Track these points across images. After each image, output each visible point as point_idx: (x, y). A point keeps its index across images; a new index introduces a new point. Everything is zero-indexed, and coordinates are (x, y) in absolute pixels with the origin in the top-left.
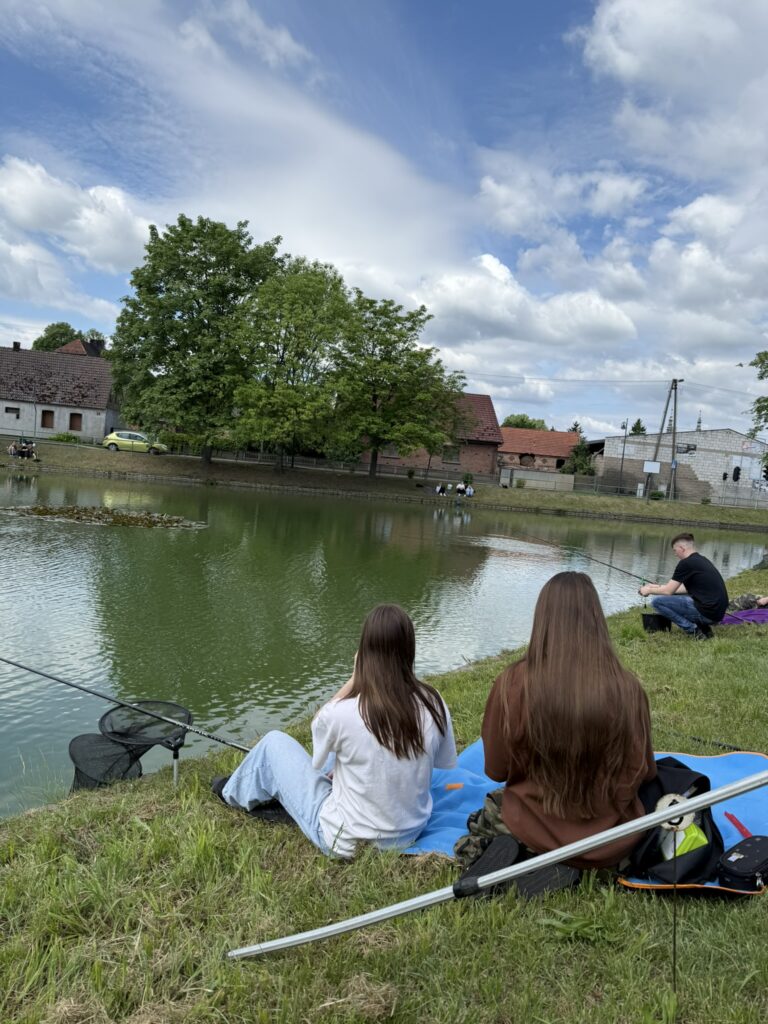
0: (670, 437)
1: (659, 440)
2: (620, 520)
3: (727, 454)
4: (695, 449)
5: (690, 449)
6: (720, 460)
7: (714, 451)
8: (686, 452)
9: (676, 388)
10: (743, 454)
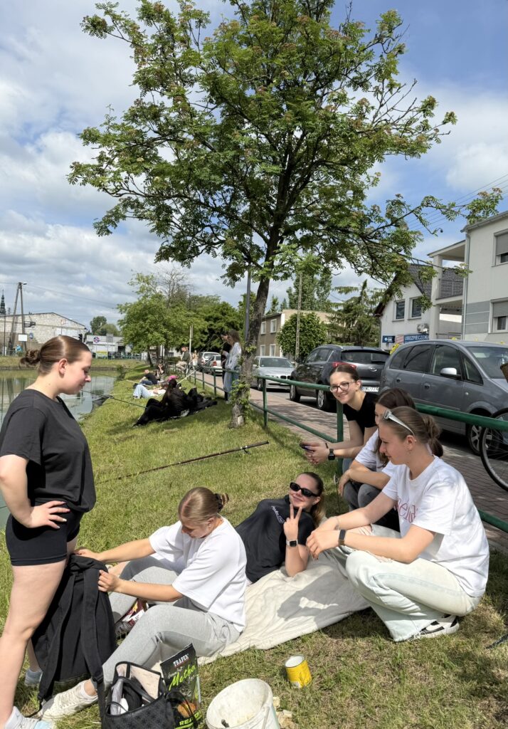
0: (20, 318)
1: (14, 320)
2: (9, 370)
3: (53, 327)
4: (35, 325)
5: (32, 324)
6: (50, 330)
7: (46, 325)
8: (30, 326)
9: (21, 288)
10: (62, 328)
